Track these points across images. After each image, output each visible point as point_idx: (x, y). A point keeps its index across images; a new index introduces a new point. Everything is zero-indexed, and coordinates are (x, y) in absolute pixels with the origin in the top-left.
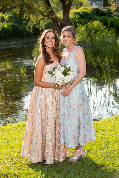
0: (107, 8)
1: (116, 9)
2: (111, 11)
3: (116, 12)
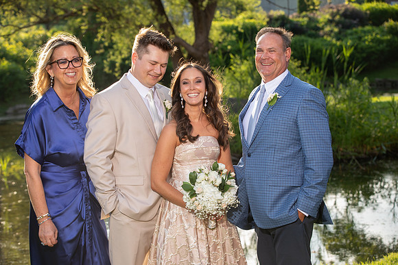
0: (307, 16)
2: (318, 22)
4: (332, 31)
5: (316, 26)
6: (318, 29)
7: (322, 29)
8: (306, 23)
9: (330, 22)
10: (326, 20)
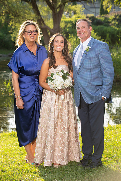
3: (114, 21)
4: (115, 23)
5: (108, 21)
7: (111, 22)
8: (103, 19)
9: (114, 19)
10: (112, 19)
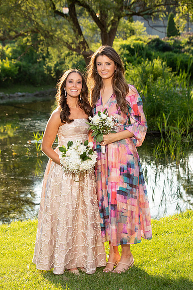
0: (173, 39)
1: (189, 41)
2: (180, 43)
3: (189, 46)
4: (190, 49)
5: (179, 46)
6: (181, 48)
10: (186, 42)
